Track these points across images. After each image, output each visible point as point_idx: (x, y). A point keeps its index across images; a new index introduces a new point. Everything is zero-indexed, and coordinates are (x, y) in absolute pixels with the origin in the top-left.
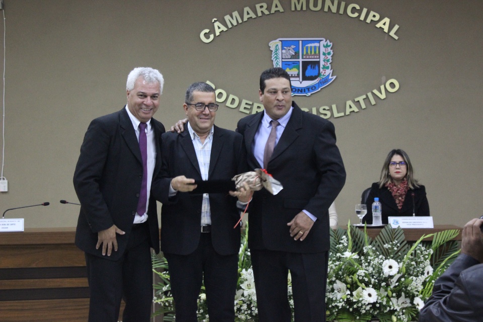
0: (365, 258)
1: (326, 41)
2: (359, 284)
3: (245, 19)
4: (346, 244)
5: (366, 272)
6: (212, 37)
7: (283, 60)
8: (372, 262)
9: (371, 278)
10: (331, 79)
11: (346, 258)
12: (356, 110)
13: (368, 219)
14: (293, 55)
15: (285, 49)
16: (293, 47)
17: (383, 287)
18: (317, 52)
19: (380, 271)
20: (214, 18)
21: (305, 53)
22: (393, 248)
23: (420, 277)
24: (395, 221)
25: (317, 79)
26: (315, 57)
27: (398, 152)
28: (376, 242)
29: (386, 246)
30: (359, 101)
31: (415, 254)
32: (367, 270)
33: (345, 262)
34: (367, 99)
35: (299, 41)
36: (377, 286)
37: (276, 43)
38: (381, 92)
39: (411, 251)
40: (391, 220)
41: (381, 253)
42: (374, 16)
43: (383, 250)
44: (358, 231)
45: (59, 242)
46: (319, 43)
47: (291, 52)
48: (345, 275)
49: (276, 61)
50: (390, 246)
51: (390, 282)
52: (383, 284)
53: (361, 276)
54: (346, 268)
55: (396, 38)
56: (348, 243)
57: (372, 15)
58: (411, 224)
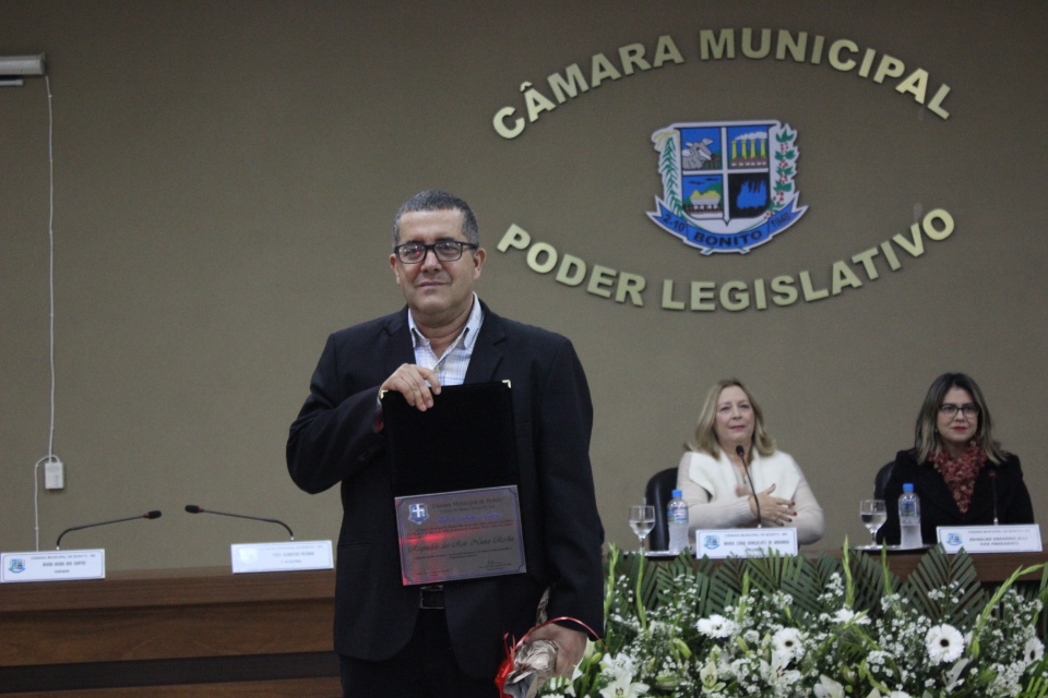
0: (885, 623)
1: (782, 126)
2: (873, 682)
3: (596, 82)
4: (839, 593)
5: (889, 655)
6: (520, 123)
7: (685, 173)
8: (902, 633)
9: (900, 668)
10: (797, 213)
11: (842, 623)
12: (856, 282)
13: (890, 533)
14: (707, 161)
15: (688, 147)
16: (707, 141)
17: (929, 689)
18: (763, 152)
19: (920, 652)
20: (522, 81)
21: (734, 155)
22: (950, 599)
23: (1013, 665)
24: (951, 536)
25: (765, 214)
26: (759, 164)
27: (960, 381)
28: (910, 586)
29: (933, 594)
30: (861, 263)
31: (1000, 612)
32: (891, 652)
33: (839, 634)
34: (880, 258)
35: (720, 128)
36: (914, 686)
37: (667, 134)
38: (911, 240)
39: (992, 604)
40: (944, 533)
41: (922, 610)
42: (892, 67)
43: (926, 604)
44: (867, 561)
45: (185, 600)
46: (767, 132)
47: (702, 154)
48: (840, 664)
49: (669, 176)
50: (941, 595)
51: (944, 678)
52: (929, 682)
53: (876, 664)
54: (842, 648)
55: (944, 114)
56: (844, 590)
57: (888, 65)
58: (992, 541)
